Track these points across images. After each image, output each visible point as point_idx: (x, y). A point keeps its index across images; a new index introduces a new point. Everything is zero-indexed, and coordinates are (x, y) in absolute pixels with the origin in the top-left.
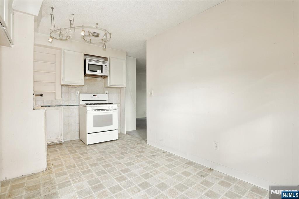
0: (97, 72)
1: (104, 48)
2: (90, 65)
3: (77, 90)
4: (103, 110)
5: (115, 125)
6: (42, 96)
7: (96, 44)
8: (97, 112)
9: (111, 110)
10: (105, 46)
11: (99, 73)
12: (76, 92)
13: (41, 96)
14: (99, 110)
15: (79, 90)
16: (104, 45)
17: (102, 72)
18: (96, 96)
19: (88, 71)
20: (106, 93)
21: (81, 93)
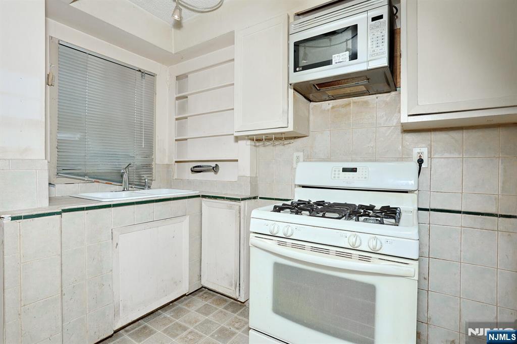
0: (334, 66)
6: (216, 172)
11: (340, 65)
12: (295, 158)
13: (213, 173)
15: (303, 151)
17: (356, 58)
18: (356, 171)
19: (295, 71)
20: (416, 158)
21: (308, 158)
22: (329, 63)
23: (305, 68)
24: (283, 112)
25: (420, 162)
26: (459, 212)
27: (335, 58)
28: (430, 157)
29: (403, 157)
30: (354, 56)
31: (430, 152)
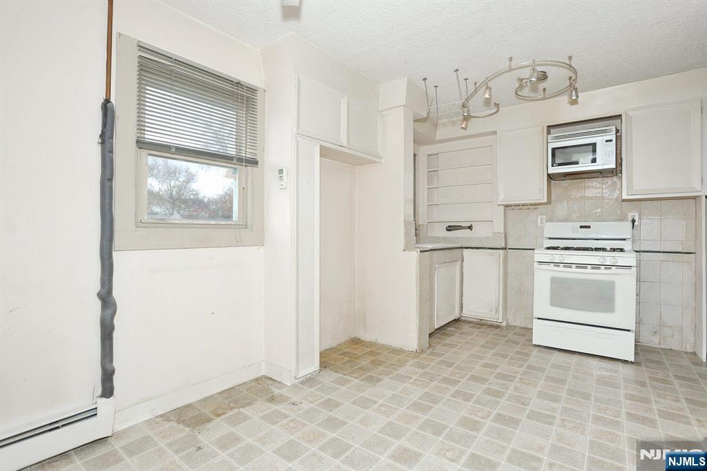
0: (580, 165)
1: (574, 98)
2: (556, 151)
3: (541, 214)
4: (581, 266)
5: (624, 314)
6: (471, 230)
7: (558, 95)
8: (561, 268)
9: (608, 267)
10: (574, 93)
11: (585, 165)
12: (539, 220)
13: (469, 230)
14: (568, 265)
15: (546, 215)
16: (571, 91)
17: (596, 162)
18: (590, 227)
19: (552, 166)
20: (630, 219)
21: (550, 220)
22: (577, 163)
23: (559, 165)
24: (540, 190)
25: (633, 221)
26: (659, 252)
27: (581, 161)
28: (640, 218)
29: (622, 219)
30: (594, 161)
31: (640, 215)
